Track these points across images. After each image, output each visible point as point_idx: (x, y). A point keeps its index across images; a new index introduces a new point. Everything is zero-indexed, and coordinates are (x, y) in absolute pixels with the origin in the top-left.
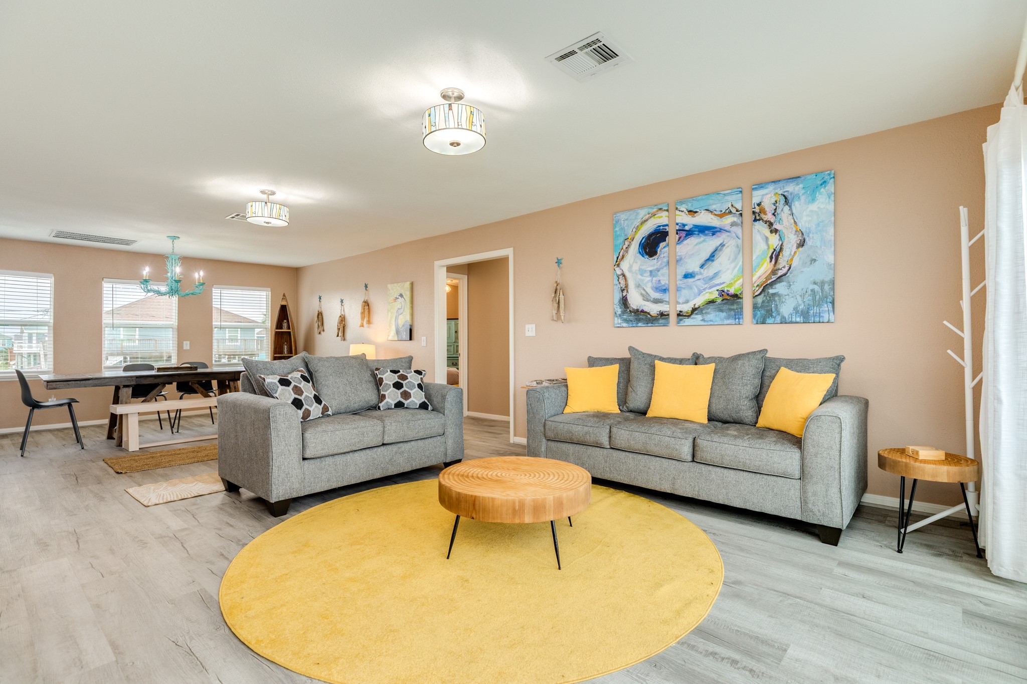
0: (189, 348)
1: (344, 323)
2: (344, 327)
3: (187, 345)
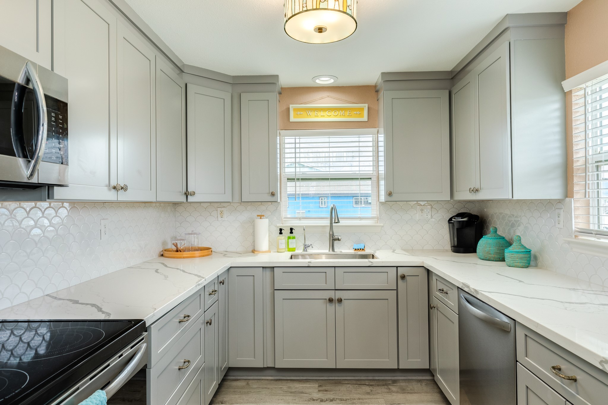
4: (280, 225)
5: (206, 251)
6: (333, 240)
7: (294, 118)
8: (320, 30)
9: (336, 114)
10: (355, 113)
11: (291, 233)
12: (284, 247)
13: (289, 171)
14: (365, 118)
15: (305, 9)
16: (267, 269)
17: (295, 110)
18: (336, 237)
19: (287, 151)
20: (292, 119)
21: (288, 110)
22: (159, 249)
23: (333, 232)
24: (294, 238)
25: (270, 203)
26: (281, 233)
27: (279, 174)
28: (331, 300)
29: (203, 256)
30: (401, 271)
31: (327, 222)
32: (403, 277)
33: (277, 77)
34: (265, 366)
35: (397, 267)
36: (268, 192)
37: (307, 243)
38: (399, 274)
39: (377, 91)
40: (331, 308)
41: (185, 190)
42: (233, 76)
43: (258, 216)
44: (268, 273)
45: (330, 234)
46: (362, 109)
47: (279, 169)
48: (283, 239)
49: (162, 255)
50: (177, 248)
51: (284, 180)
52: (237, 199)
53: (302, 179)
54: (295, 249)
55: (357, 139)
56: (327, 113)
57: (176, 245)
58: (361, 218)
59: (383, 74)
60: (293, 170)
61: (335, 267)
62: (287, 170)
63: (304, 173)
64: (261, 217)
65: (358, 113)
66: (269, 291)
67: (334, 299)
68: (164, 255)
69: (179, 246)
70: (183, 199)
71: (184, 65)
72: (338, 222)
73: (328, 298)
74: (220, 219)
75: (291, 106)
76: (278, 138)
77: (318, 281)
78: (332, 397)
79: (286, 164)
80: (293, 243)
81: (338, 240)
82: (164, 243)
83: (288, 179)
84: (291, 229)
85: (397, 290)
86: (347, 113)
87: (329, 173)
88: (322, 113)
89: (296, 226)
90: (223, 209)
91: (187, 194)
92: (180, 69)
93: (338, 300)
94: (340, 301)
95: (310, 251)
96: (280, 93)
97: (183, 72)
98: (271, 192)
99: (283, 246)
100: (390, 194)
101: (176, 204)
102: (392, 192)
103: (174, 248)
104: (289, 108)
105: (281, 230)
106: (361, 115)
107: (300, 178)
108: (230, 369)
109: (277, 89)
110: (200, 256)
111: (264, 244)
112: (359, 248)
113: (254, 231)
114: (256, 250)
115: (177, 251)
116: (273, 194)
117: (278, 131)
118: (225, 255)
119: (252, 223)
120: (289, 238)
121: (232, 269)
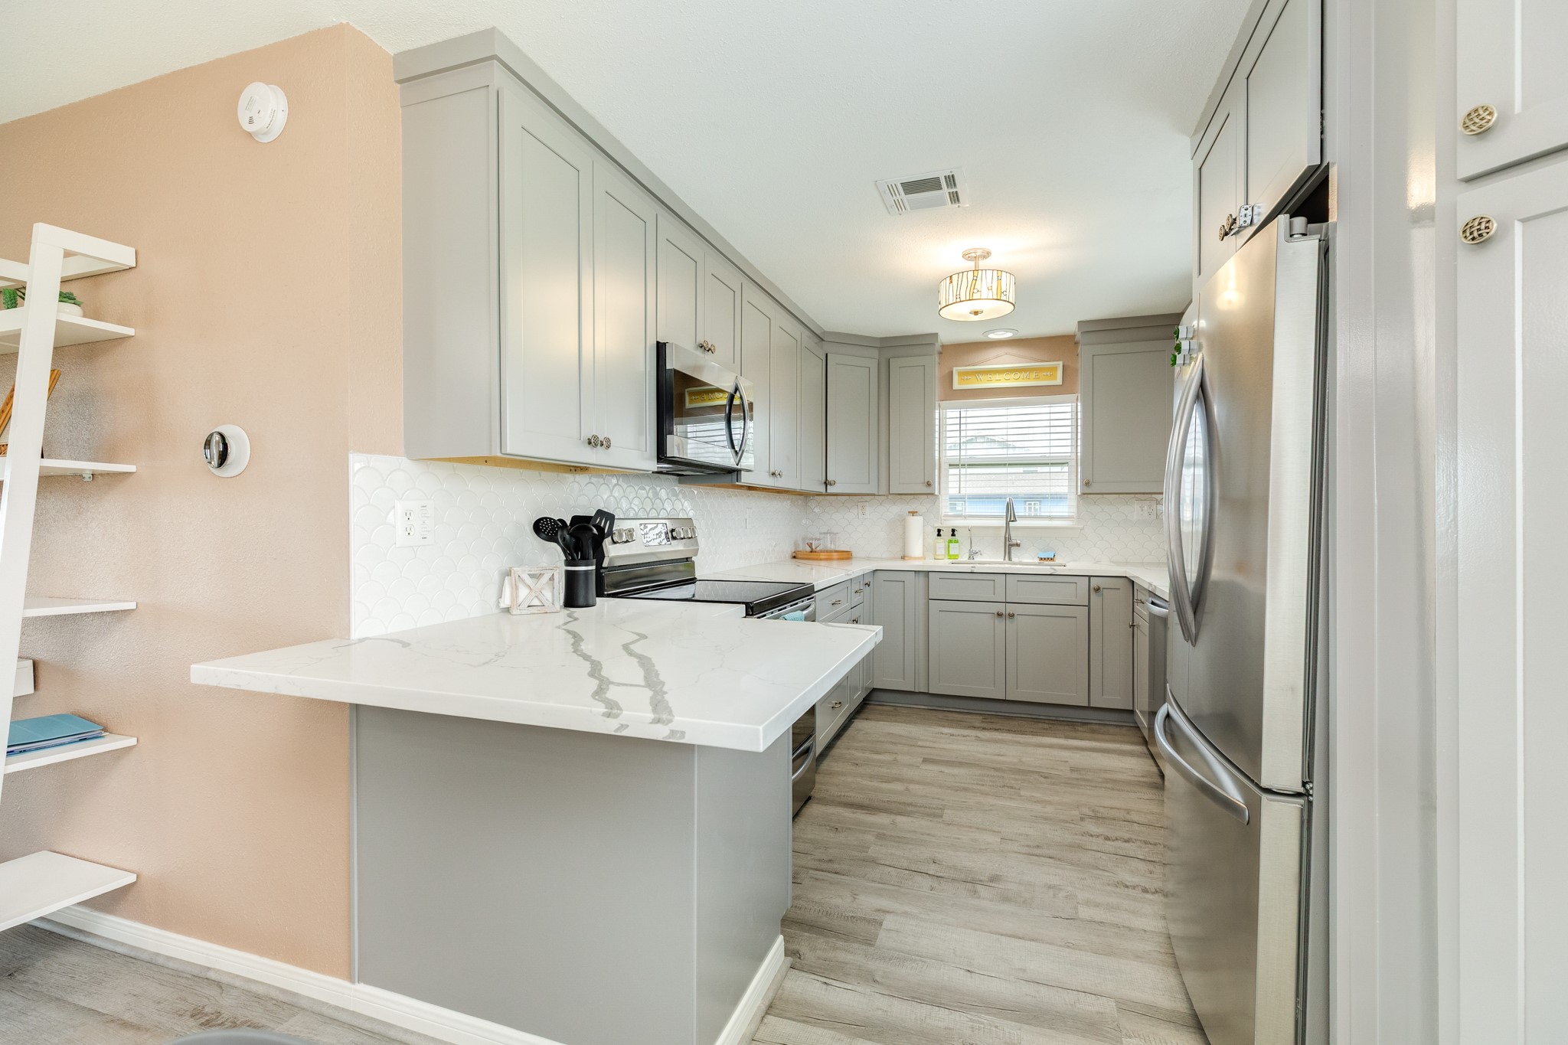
4: (939, 526)
5: (846, 556)
6: (1010, 546)
7: (959, 383)
8: (976, 313)
9: (1017, 376)
10: (1045, 374)
11: (953, 535)
12: (943, 553)
13: (952, 454)
14: (1059, 381)
15: (959, 300)
16: (921, 574)
17: (961, 374)
18: (1014, 542)
19: (949, 428)
20: (956, 386)
21: (951, 374)
22: (789, 549)
23: (1009, 535)
24: (957, 542)
25: (925, 496)
26: (939, 535)
27: (937, 458)
28: (999, 615)
29: (843, 559)
30: (1094, 582)
31: (1002, 523)
32: (1097, 590)
33: (936, 335)
34: (917, 691)
35: (1090, 576)
36: (923, 481)
37: (974, 549)
38: (1092, 586)
39: (1076, 343)
40: (1000, 624)
41: (824, 479)
42: (881, 338)
43: (909, 512)
44: (921, 579)
45: (1006, 538)
46: (1055, 369)
47: (937, 453)
48: (941, 543)
49: (794, 557)
50: (812, 549)
51: (945, 466)
52: (883, 490)
53: (968, 465)
54: (957, 555)
55: (1047, 410)
56: (1004, 376)
57: (810, 545)
58: (1050, 518)
59: (1080, 323)
60: (957, 453)
61: (1006, 574)
62: (949, 453)
63: (971, 457)
64: (913, 513)
65: (1048, 374)
66: (922, 601)
67: (1004, 613)
68: (797, 556)
69: (814, 547)
70: (822, 489)
71: (825, 332)
72: (1015, 520)
73: (996, 613)
74: (861, 516)
75: (955, 369)
76: (937, 412)
77: (983, 591)
78: (997, 727)
79: (948, 446)
80: (954, 549)
81: (1018, 545)
82: (796, 544)
83: (950, 465)
84: (953, 531)
85: (1089, 606)
86: (1033, 375)
87: (1006, 456)
88: (997, 377)
89: (961, 527)
90: (865, 504)
91: (826, 483)
92: (820, 337)
93: (1009, 615)
94: (1012, 616)
95: (978, 559)
96: (940, 353)
97: (823, 340)
98: (926, 481)
99: (941, 551)
100: (1087, 484)
101: (805, 495)
102: (1091, 481)
103: (809, 549)
104: (952, 372)
105: (939, 531)
106: (1054, 377)
107: (966, 463)
108: (874, 690)
109: (938, 347)
110: (838, 559)
111: (916, 548)
112: (1046, 557)
113: (904, 533)
114: (906, 555)
115: (811, 552)
116: (929, 484)
117: (937, 403)
118: (868, 560)
119: (903, 522)
120: (950, 541)
121: (879, 573)
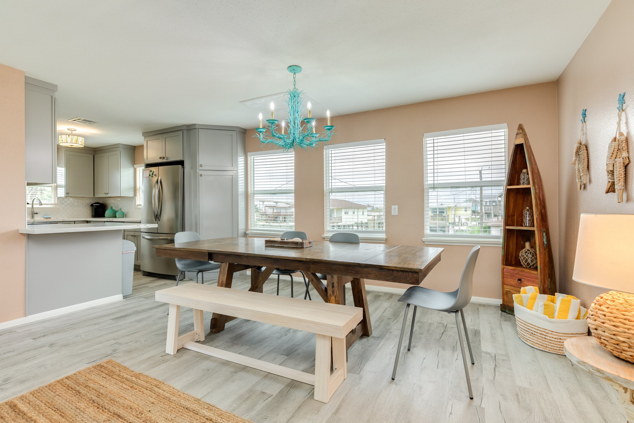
0: (397, 214)
1: (625, 154)
2: (626, 167)
3: (395, 210)
6: (34, 214)
45: (32, 211)
81: (37, 214)
100: (68, 194)
112: (48, 217)
